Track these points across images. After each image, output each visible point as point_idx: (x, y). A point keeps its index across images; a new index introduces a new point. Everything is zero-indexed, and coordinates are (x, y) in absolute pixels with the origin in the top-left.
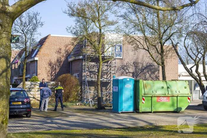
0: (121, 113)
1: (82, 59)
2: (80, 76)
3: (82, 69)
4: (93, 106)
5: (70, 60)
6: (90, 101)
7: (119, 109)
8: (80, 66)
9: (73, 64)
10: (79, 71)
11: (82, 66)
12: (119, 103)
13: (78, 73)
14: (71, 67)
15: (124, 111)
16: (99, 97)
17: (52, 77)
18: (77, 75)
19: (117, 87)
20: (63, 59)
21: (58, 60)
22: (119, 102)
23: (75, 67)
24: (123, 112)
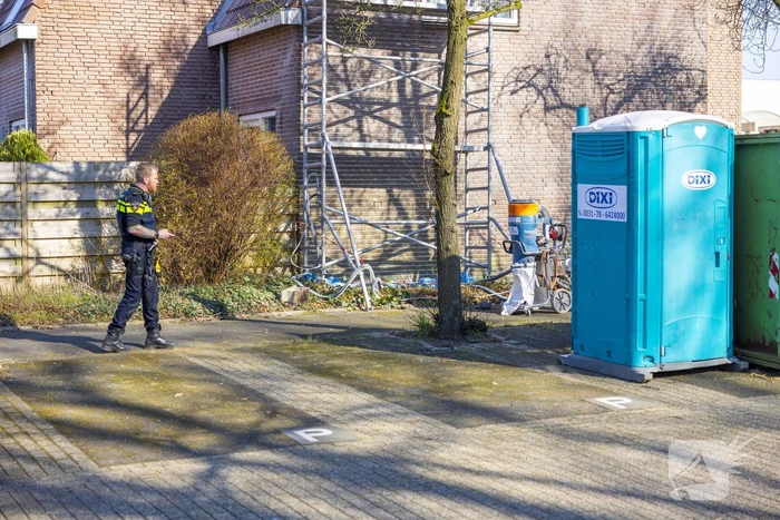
0: (656, 375)
1: (298, 28)
2: (287, 125)
3: (300, 86)
4: (381, 302)
5: (216, 38)
6: (358, 278)
7: (640, 349)
8: (283, 72)
9: (239, 62)
10: (277, 98)
11: (297, 67)
12: (640, 305)
13: (273, 114)
14: (227, 81)
15: (672, 360)
16: (445, 255)
18: (262, 125)
19: (620, 191)
22: (640, 295)
23: (244, 75)
24: (666, 369)
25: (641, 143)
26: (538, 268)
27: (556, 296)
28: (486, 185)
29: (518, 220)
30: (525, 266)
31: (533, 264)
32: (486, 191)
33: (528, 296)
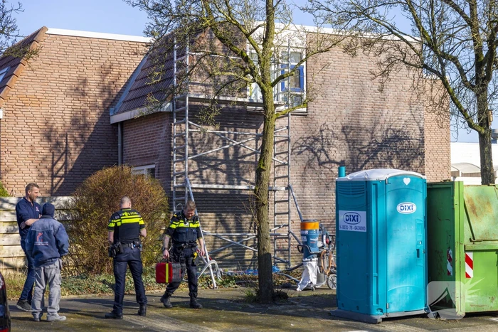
1: (170, 114)
2: (163, 173)
3: (171, 149)
4: (222, 284)
5: (116, 118)
6: (208, 268)
7: (374, 304)
8: (160, 141)
9: (131, 134)
10: (156, 156)
11: (169, 135)
12: (374, 280)
13: (153, 166)
14: (122, 145)
15: (394, 310)
16: (263, 253)
17: (56, 180)
18: (145, 173)
19: (363, 214)
20: (93, 116)
21: (75, 121)
22: (374, 273)
23: (134, 142)
24: (391, 315)
25: (373, 187)
26: (319, 262)
27: (330, 278)
28: (287, 211)
29: (307, 232)
30: (311, 261)
31: (316, 259)
32: (287, 215)
33: (313, 278)
